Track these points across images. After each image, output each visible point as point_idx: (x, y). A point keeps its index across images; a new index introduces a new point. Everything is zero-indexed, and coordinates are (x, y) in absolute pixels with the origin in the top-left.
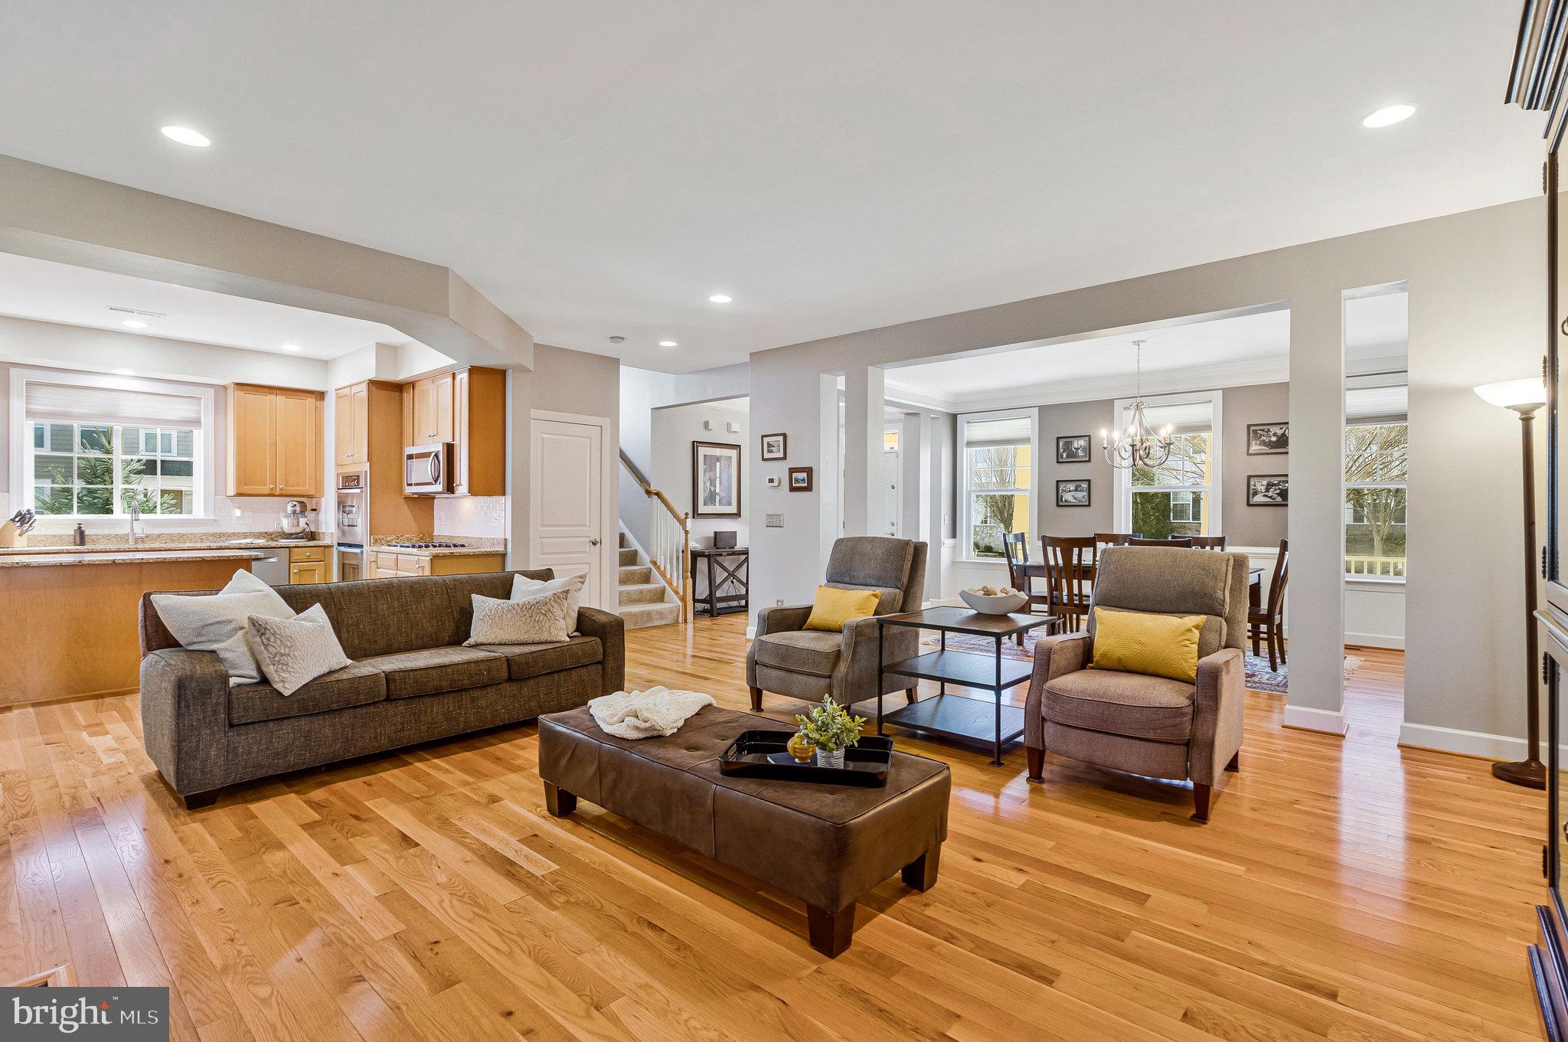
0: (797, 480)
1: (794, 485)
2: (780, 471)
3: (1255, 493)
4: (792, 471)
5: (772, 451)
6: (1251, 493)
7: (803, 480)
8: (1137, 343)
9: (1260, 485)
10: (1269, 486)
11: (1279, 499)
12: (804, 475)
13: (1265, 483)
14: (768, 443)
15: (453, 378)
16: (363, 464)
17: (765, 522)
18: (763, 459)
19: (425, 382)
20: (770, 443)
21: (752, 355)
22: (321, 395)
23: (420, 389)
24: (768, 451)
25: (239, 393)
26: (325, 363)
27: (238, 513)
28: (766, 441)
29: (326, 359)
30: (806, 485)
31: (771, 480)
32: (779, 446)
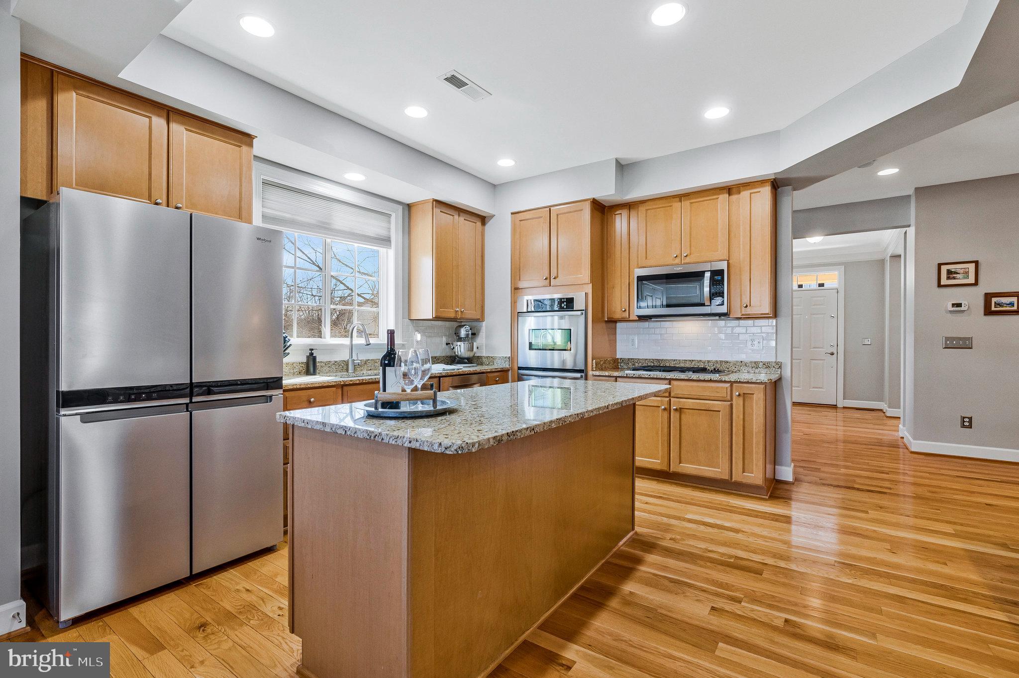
0: (998, 305)
1: (993, 309)
2: (972, 298)
4: (988, 297)
7: (1011, 304)
12: (1014, 299)
15: (730, 194)
16: (581, 286)
17: (941, 343)
18: (940, 285)
19: (661, 201)
20: (952, 270)
21: (917, 189)
22: (483, 219)
23: (649, 209)
24: (948, 278)
25: (437, 211)
26: (494, 187)
27: (418, 337)
28: (944, 269)
29: (496, 183)
30: (1015, 308)
31: (958, 305)
32: (967, 273)
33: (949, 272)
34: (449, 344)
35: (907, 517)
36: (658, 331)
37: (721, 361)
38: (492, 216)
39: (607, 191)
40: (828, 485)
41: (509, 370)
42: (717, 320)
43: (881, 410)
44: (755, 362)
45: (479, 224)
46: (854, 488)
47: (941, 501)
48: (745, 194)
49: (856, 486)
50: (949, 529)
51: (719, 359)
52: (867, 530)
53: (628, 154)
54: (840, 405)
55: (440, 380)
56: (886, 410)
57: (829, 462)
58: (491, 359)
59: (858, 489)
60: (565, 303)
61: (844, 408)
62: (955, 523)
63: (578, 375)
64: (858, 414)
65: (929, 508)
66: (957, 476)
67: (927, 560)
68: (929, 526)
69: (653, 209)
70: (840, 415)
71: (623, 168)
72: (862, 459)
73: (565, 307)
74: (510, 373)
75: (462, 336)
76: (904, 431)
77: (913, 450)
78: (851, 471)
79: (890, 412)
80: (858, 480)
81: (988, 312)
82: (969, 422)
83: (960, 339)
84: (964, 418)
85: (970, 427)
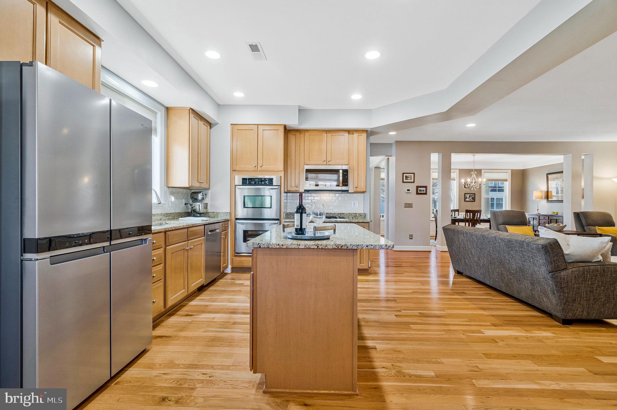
0: (420, 191)
1: (419, 192)
2: (413, 187)
3: (466, 198)
4: (418, 187)
5: (407, 179)
7: (424, 190)
9: (468, 196)
10: (470, 196)
11: (472, 200)
12: (424, 189)
14: (406, 176)
15: (349, 133)
16: (277, 172)
17: (403, 206)
18: (403, 182)
19: (317, 132)
21: (396, 141)
22: (210, 124)
23: (311, 135)
24: (406, 179)
25: (192, 116)
26: (219, 107)
27: (173, 199)
28: (405, 175)
29: (220, 103)
30: (425, 192)
31: (408, 190)
32: (411, 177)
33: (406, 177)
34: (187, 204)
36: (310, 198)
37: (340, 213)
38: (217, 124)
39: (293, 122)
41: (228, 221)
42: (341, 193)
44: (355, 213)
45: (209, 127)
48: (356, 135)
51: (340, 212)
53: (305, 105)
55: (205, 226)
58: (216, 214)
60: (268, 181)
63: (276, 222)
69: (313, 135)
71: (302, 111)
73: (268, 183)
74: (229, 222)
75: (199, 199)
81: (417, 193)
82: (412, 237)
83: (409, 204)
84: (410, 235)
85: (412, 239)
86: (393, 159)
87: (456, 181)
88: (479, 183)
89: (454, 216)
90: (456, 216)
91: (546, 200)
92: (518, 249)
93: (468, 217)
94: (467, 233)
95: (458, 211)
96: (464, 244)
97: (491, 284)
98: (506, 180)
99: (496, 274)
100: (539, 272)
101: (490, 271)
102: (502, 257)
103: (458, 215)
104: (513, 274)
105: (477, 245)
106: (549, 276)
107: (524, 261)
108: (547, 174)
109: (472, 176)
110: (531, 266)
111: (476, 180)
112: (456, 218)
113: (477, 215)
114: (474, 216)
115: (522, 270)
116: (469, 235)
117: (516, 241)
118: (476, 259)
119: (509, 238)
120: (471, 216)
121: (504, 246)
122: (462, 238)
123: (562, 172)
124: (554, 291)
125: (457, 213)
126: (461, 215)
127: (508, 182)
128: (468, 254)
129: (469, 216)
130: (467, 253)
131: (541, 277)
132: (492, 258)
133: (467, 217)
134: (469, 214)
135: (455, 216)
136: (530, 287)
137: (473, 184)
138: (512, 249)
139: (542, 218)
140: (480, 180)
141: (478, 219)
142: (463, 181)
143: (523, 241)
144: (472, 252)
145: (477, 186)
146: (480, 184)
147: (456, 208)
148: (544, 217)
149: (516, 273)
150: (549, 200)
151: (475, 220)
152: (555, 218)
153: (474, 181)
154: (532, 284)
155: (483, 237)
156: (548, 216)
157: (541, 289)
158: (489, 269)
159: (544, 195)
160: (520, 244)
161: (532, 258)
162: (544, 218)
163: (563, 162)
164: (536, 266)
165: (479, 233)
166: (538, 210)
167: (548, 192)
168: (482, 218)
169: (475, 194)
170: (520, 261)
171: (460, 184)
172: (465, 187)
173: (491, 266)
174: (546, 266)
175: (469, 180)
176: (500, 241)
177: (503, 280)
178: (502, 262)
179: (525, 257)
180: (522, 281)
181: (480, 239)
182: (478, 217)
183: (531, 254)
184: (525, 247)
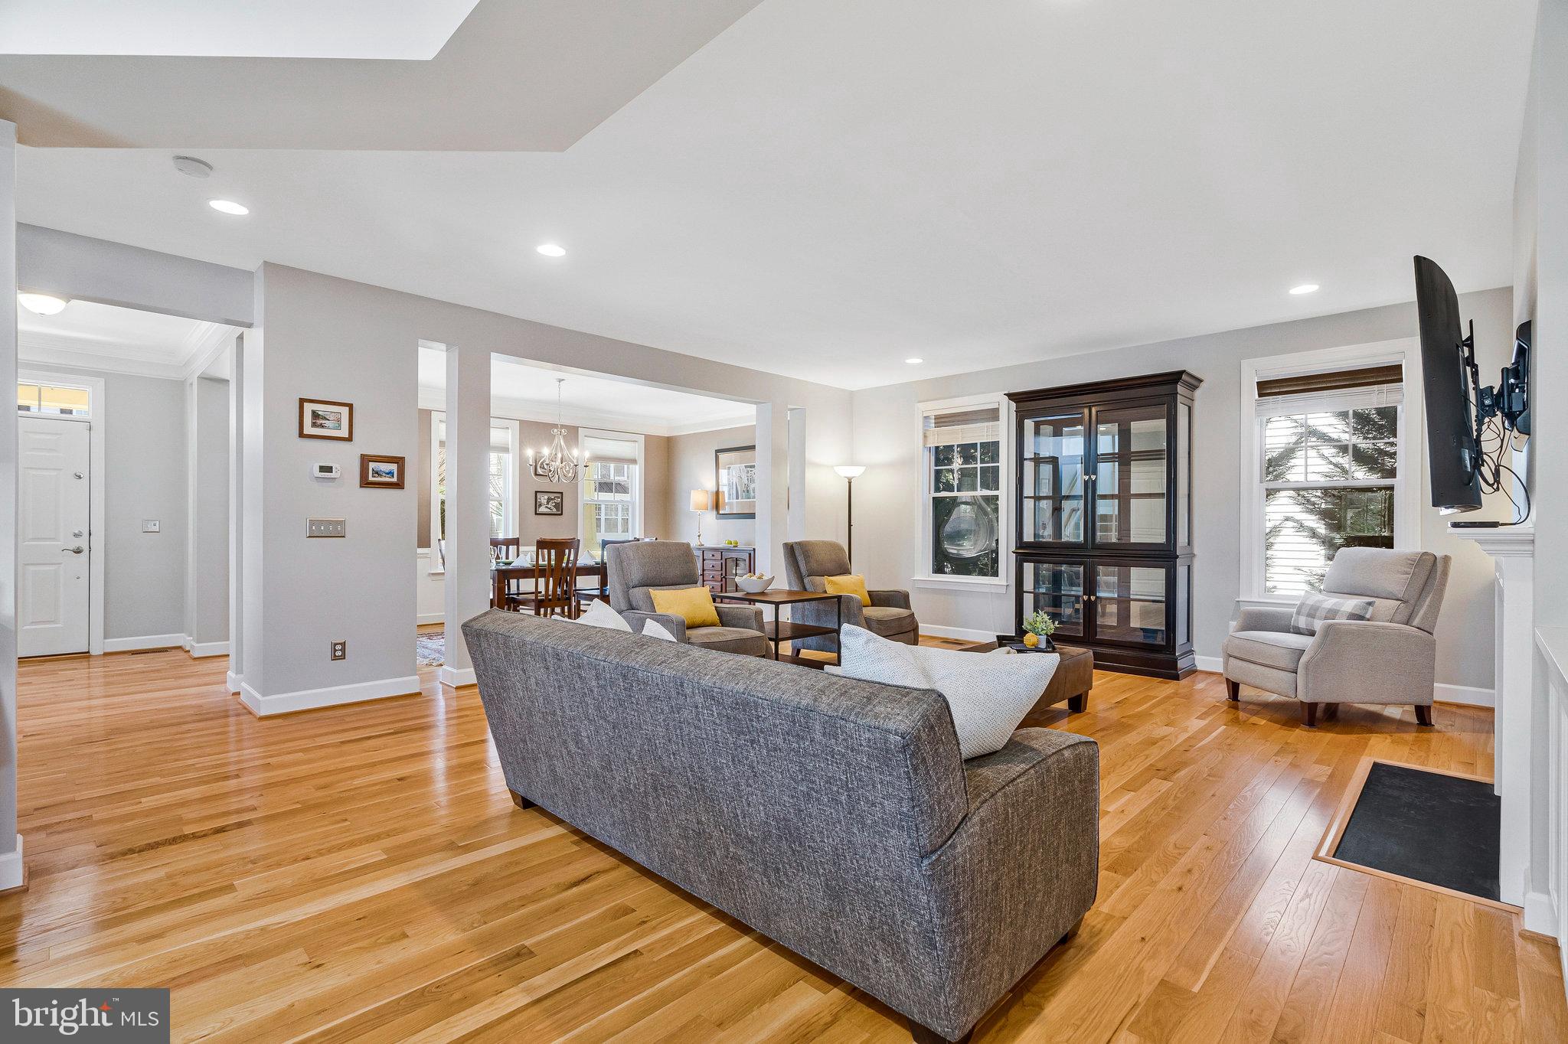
0: (377, 473)
1: (371, 479)
2: (345, 459)
3: (540, 505)
4: (365, 460)
5: (322, 426)
6: (537, 505)
7: (391, 474)
8: (560, 381)
9: (543, 499)
10: (549, 500)
11: (555, 510)
12: (394, 467)
13: (546, 497)
14: (314, 412)
17: (304, 527)
18: (302, 435)
20: (319, 413)
21: (268, 265)
24: (314, 425)
28: (308, 408)
30: (395, 479)
31: (327, 469)
32: (339, 420)
33: (315, 415)
35: (307, 861)
40: (124, 854)
43: (179, 648)
46: (184, 838)
47: (340, 801)
49: (188, 830)
50: (373, 854)
52: (248, 935)
54: (96, 651)
56: (192, 646)
57: (109, 791)
59: (195, 836)
61: (106, 654)
62: (377, 837)
64: (138, 664)
65: (333, 824)
66: (342, 743)
67: (375, 945)
68: (347, 864)
70: (97, 670)
72: (177, 760)
76: (236, 681)
77: (263, 713)
78: (165, 795)
79: (200, 649)
80: (188, 813)
81: (365, 483)
82: (343, 650)
83: (330, 522)
84: (336, 644)
85: (343, 657)
86: (255, 338)
87: (511, 455)
88: (573, 462)
89: (504, 560)
90: (510, 559)
91: (715, 512)
92: (780, 741)
93: (544, 560)
94: (557, 656)
95: (516, 542)
96: (547, 700)
97: (655, 866)
98: (634, 461)
99: (675, 831)
100: (873, 852)
101: (652, 816)
102: (709, 769)
103: (518, 556)
104: (751, 842)
105: (598, 708)
106: (918, 874)
107: (808, 796)
108: (717, 451)
109: (556, 441)
110: (840, 822)
111: (566, 452)
112: (510, 564)
113: (569, 555)
114: (560, 557)
115: (790, 833)
116: (566, 664)
117: (777, 707)
118: (595, 763)
119: (741, 687)
120: (553, 557)
121: (718, 721)
122: (541, 673)
123: (753, 448)
124: (934, 932)
125: (512, 549)
126: (526, 557)
127: (637, 467)
128: (565, 742)
129: (546, 559)
130: (559, 735)
131: (880, 874)
132: (663, 767)
133: (541, 562)
134: (546, 551)
135: (507, 558)
136: (823, 904)
137: (557, 463)
138: (752, 742)
139: (708, 555)
140: (575, 452)
141: (570, 565)
142: (530, 453)
143: (809, 711)
144: (578, 734)
145: (568, 472)
146: (576, 466)
147: (511, 533)
148: (713, 553)
149: (764, 840)
150: (720, 512)
151: (563, 569)
152: (734, 555)
153: (559, 455)
154: (835, 894)
155: (625, 677)
156: (721, 551)
157: (871, 918)
158: (646, 806)
159: (709, 500)
160: (794, 722)
161: (848, 790)
162: (713, 556)
163: (755, 423)
164: (864, 824)
165: (609, 659)
166: (699, 536)
167: (717, 493)
168: (581, 562)
169: (562, 493)
170: (788, 793)
171: (522, 460)
172: (536, 474)
173: (658, 797)
174: (909, 828)
175: (546, 451)
176: (699, 699)
177: (705, 859)
178: (703, 790)
179: (814, 782)
180: (786, 874)
181: (612, 683)
182: (572, 558)
183: (845, 772)
184: (818, 736)
